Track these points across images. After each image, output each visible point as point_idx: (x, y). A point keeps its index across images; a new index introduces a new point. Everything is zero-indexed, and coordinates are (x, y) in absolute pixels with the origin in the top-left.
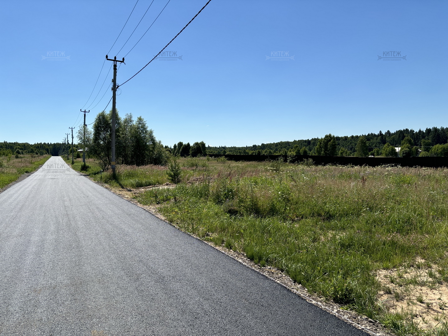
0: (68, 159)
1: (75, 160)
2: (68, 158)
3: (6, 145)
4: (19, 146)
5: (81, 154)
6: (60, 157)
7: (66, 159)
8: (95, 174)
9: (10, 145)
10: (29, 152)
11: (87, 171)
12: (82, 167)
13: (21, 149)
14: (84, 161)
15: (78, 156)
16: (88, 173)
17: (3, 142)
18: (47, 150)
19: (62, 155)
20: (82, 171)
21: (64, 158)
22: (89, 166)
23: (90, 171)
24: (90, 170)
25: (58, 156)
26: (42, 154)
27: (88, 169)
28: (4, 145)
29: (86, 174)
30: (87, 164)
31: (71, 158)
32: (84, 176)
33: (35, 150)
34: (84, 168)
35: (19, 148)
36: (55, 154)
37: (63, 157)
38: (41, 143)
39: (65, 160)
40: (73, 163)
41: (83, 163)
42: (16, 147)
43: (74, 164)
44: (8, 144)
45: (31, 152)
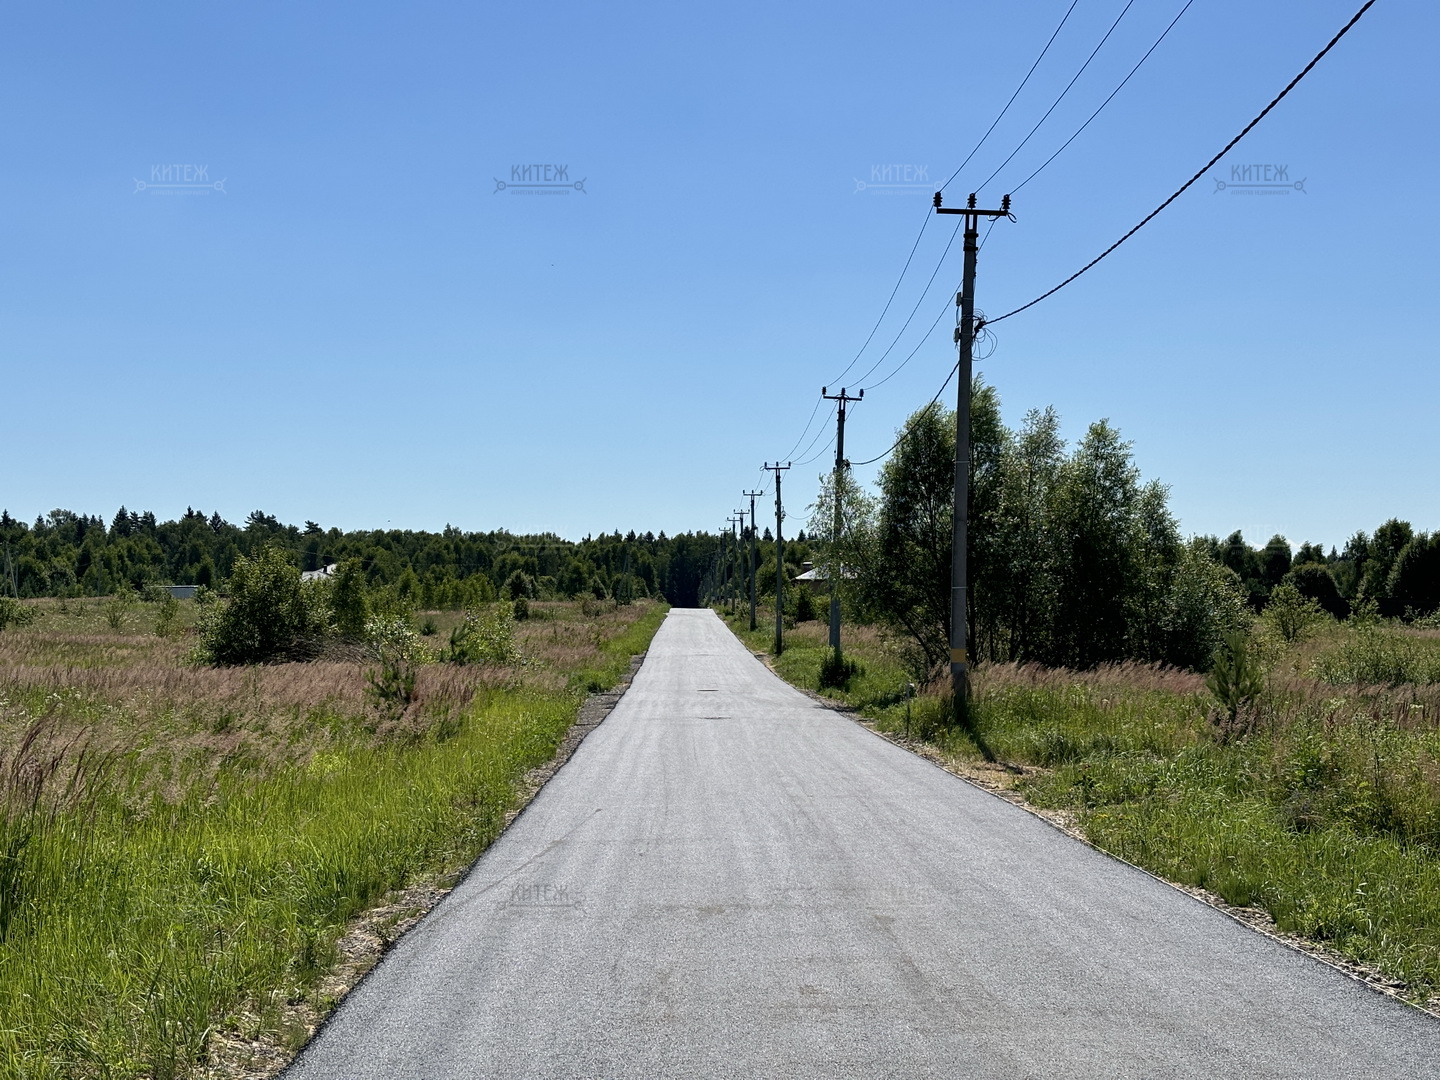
0: (753, 627)
1: (788, 634)
2: (753, 621)
3: (457, 549)
4: (515, 555)
5: (818, 601)
6: (710, 612)
7: (746, 627)
8: (884, 703)
9: (474, 546)
10: (561, 582)
11: (847, 691)
12: (824, 671)
13: (529, 568)
14: (835, 640)
15: (805, 613)
16: (851, 699)
17: (441, 532)
18: (645, 572)
19: (718, 600)
20: (828, 691)
21: (731, 618)
22: (860, 662)
23: (863, 688)
24: (863, 684)
25: (695, 605)
26: (623, 596)
27: (852, 678)
28: (447, 547)
29: (845, 704)
30: (849, 656)
31: (767, 618)
32: (839, 710)
33: (591, 573)
34: (835, 678)
35: (515, 566)
36: (686, 596)
37: (727, 614)
38: (618, 537)
39: (739, 633)
40: (779, 648)
41: (831, 652)
42: (501, 557)
43: (787, 654)
44: (461, 540)
45: (571, 587)
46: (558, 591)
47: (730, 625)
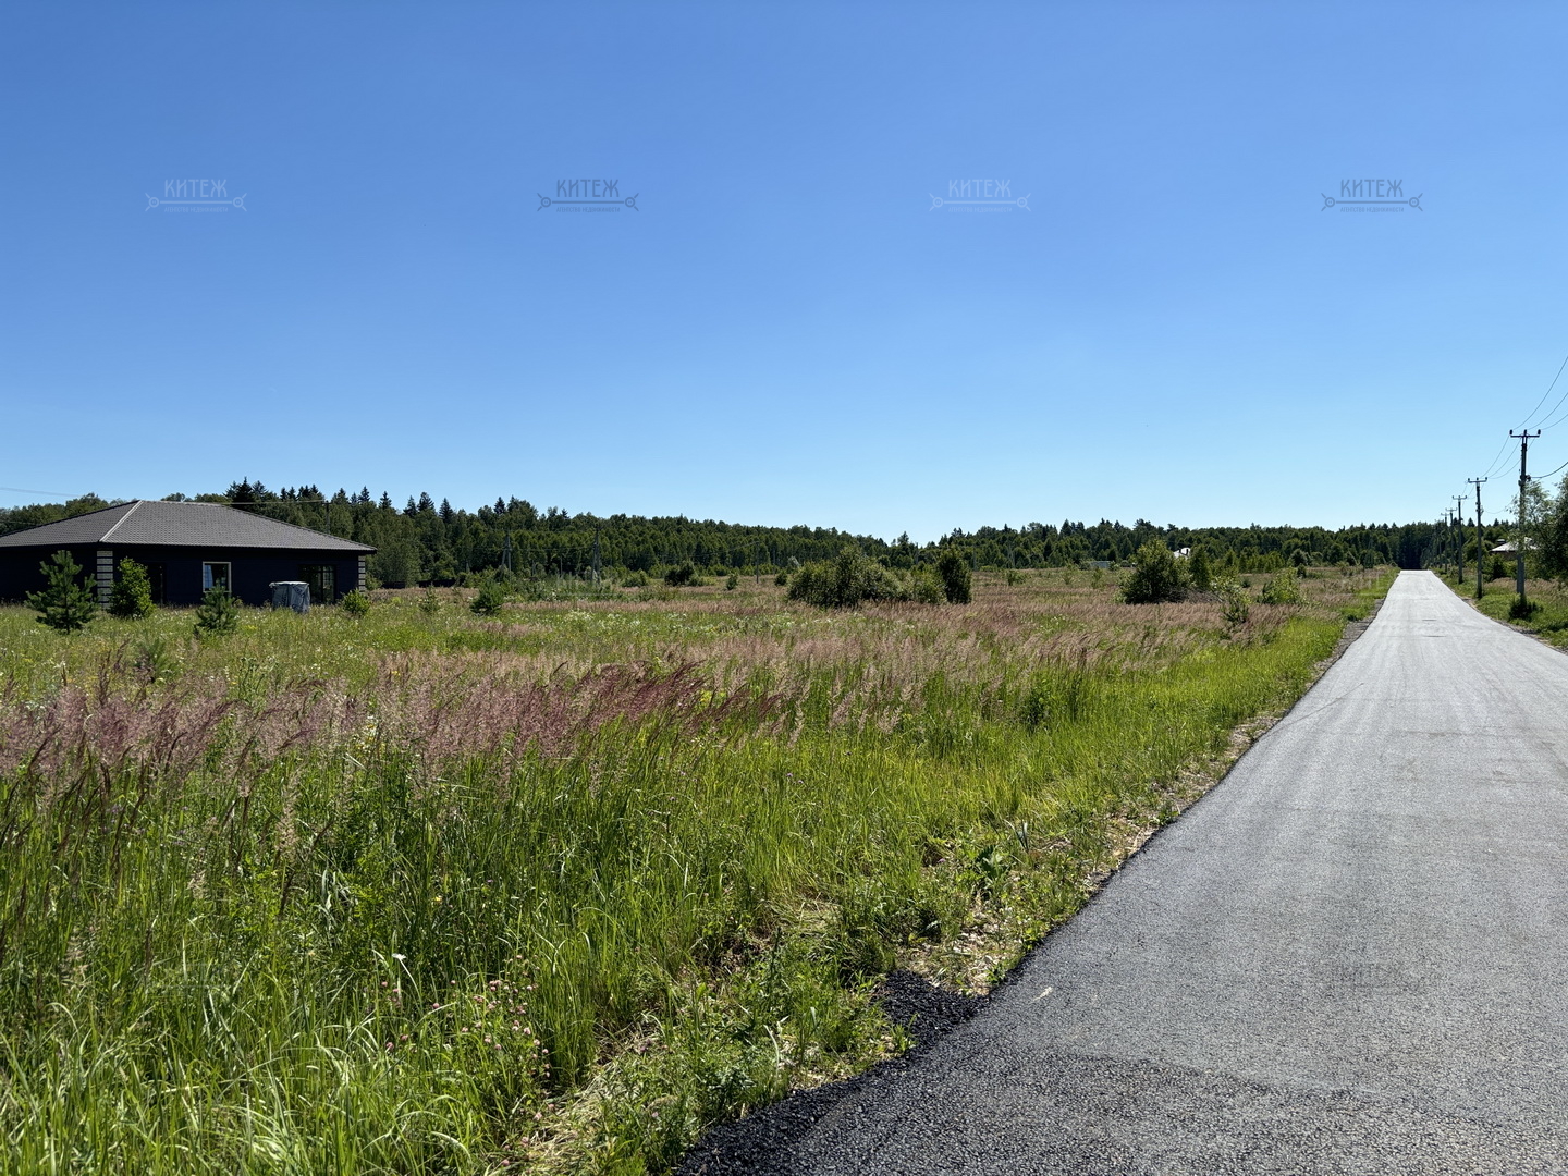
0: (1461, 582)
1: (1486, 586)
2: (1461, 577)
3: (1259, 537)
4: (1296, 540)
5: (1509, 564)
6: (1429, 574)
7: (1456, 581)
8: (1555, 629)
9: (1270, 535)
10: (1326, 556)
11: (1530, 621)
12: (1513, 609)
13: (1304, 548)
14: (1520, 589)
15: (1498, 573)
16: (1532, 626)
17: (1249, 528)
18: (1383, 549)
19: (1435, 565)
20: (1516, 621)
21: (1445, 576)
22: (1539, 603)
23: (1541, 619)
24: (1542, 617)
25: (1419, 568)
26: (1368, 564)
27: (1534, 612)
28: (1252, 536)
29: (1528, 629)
30: (1530, 599)
31: (1471, 575)
32: (1523, 632)
33: (1346, 550)
34: (1521, 613)
35: (1296, 546)
36: (1412, 562)
37: (1442, 573)
38: (1363, 527)
39: (1451, 585)
40: (1480, 594)
41: (1517, 597)
42: (1287, 542)
43: (1484, 598)
44: (1262, 532)
45: (1333, 558)
46: (1324, 561)
47: (1444, 581)
